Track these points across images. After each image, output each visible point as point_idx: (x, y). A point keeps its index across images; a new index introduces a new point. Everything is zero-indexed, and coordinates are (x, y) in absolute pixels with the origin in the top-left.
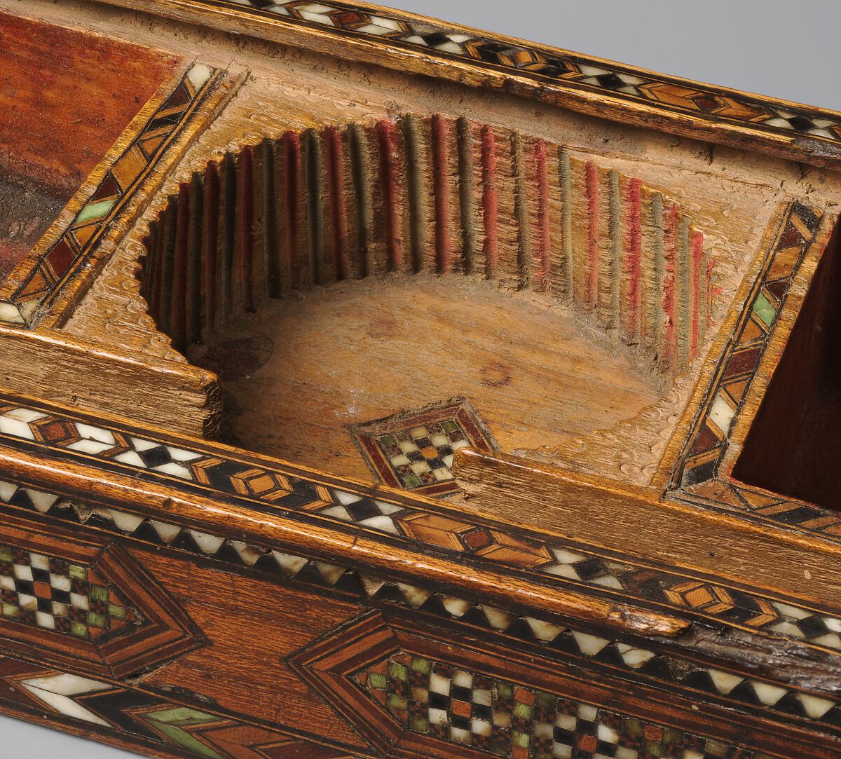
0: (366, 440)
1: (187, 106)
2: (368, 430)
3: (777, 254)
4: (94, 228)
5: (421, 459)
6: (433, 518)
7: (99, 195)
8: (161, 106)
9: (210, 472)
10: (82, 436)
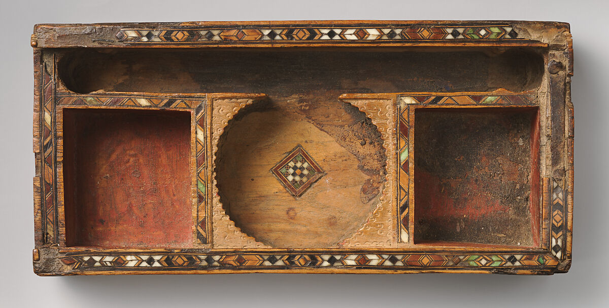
0: (319, 172)
1: (402, 219)
2: (320, 175)
3: (205, 215)
4: (401, 147)
5: (300, 168)
6: (254, 39)
7: (407, 163)
8: (409, 216)
9: (315, 34)
10: (354, 35)
